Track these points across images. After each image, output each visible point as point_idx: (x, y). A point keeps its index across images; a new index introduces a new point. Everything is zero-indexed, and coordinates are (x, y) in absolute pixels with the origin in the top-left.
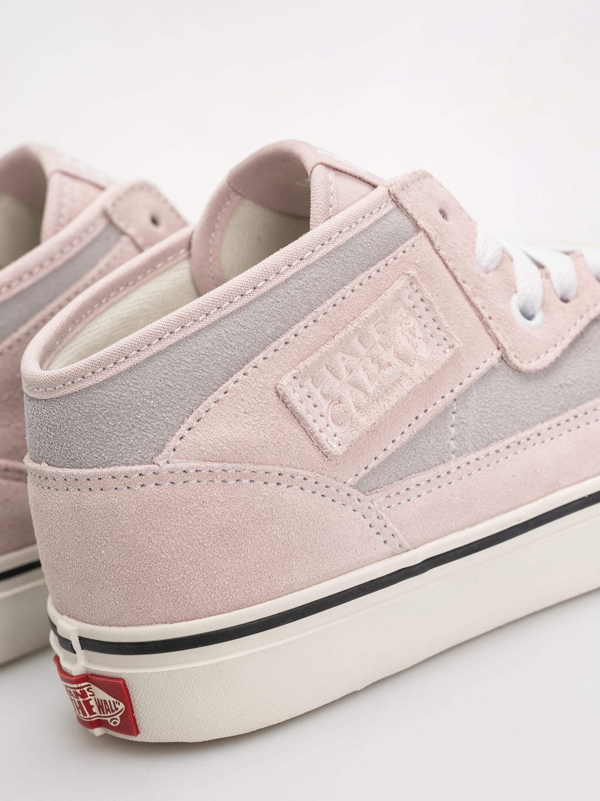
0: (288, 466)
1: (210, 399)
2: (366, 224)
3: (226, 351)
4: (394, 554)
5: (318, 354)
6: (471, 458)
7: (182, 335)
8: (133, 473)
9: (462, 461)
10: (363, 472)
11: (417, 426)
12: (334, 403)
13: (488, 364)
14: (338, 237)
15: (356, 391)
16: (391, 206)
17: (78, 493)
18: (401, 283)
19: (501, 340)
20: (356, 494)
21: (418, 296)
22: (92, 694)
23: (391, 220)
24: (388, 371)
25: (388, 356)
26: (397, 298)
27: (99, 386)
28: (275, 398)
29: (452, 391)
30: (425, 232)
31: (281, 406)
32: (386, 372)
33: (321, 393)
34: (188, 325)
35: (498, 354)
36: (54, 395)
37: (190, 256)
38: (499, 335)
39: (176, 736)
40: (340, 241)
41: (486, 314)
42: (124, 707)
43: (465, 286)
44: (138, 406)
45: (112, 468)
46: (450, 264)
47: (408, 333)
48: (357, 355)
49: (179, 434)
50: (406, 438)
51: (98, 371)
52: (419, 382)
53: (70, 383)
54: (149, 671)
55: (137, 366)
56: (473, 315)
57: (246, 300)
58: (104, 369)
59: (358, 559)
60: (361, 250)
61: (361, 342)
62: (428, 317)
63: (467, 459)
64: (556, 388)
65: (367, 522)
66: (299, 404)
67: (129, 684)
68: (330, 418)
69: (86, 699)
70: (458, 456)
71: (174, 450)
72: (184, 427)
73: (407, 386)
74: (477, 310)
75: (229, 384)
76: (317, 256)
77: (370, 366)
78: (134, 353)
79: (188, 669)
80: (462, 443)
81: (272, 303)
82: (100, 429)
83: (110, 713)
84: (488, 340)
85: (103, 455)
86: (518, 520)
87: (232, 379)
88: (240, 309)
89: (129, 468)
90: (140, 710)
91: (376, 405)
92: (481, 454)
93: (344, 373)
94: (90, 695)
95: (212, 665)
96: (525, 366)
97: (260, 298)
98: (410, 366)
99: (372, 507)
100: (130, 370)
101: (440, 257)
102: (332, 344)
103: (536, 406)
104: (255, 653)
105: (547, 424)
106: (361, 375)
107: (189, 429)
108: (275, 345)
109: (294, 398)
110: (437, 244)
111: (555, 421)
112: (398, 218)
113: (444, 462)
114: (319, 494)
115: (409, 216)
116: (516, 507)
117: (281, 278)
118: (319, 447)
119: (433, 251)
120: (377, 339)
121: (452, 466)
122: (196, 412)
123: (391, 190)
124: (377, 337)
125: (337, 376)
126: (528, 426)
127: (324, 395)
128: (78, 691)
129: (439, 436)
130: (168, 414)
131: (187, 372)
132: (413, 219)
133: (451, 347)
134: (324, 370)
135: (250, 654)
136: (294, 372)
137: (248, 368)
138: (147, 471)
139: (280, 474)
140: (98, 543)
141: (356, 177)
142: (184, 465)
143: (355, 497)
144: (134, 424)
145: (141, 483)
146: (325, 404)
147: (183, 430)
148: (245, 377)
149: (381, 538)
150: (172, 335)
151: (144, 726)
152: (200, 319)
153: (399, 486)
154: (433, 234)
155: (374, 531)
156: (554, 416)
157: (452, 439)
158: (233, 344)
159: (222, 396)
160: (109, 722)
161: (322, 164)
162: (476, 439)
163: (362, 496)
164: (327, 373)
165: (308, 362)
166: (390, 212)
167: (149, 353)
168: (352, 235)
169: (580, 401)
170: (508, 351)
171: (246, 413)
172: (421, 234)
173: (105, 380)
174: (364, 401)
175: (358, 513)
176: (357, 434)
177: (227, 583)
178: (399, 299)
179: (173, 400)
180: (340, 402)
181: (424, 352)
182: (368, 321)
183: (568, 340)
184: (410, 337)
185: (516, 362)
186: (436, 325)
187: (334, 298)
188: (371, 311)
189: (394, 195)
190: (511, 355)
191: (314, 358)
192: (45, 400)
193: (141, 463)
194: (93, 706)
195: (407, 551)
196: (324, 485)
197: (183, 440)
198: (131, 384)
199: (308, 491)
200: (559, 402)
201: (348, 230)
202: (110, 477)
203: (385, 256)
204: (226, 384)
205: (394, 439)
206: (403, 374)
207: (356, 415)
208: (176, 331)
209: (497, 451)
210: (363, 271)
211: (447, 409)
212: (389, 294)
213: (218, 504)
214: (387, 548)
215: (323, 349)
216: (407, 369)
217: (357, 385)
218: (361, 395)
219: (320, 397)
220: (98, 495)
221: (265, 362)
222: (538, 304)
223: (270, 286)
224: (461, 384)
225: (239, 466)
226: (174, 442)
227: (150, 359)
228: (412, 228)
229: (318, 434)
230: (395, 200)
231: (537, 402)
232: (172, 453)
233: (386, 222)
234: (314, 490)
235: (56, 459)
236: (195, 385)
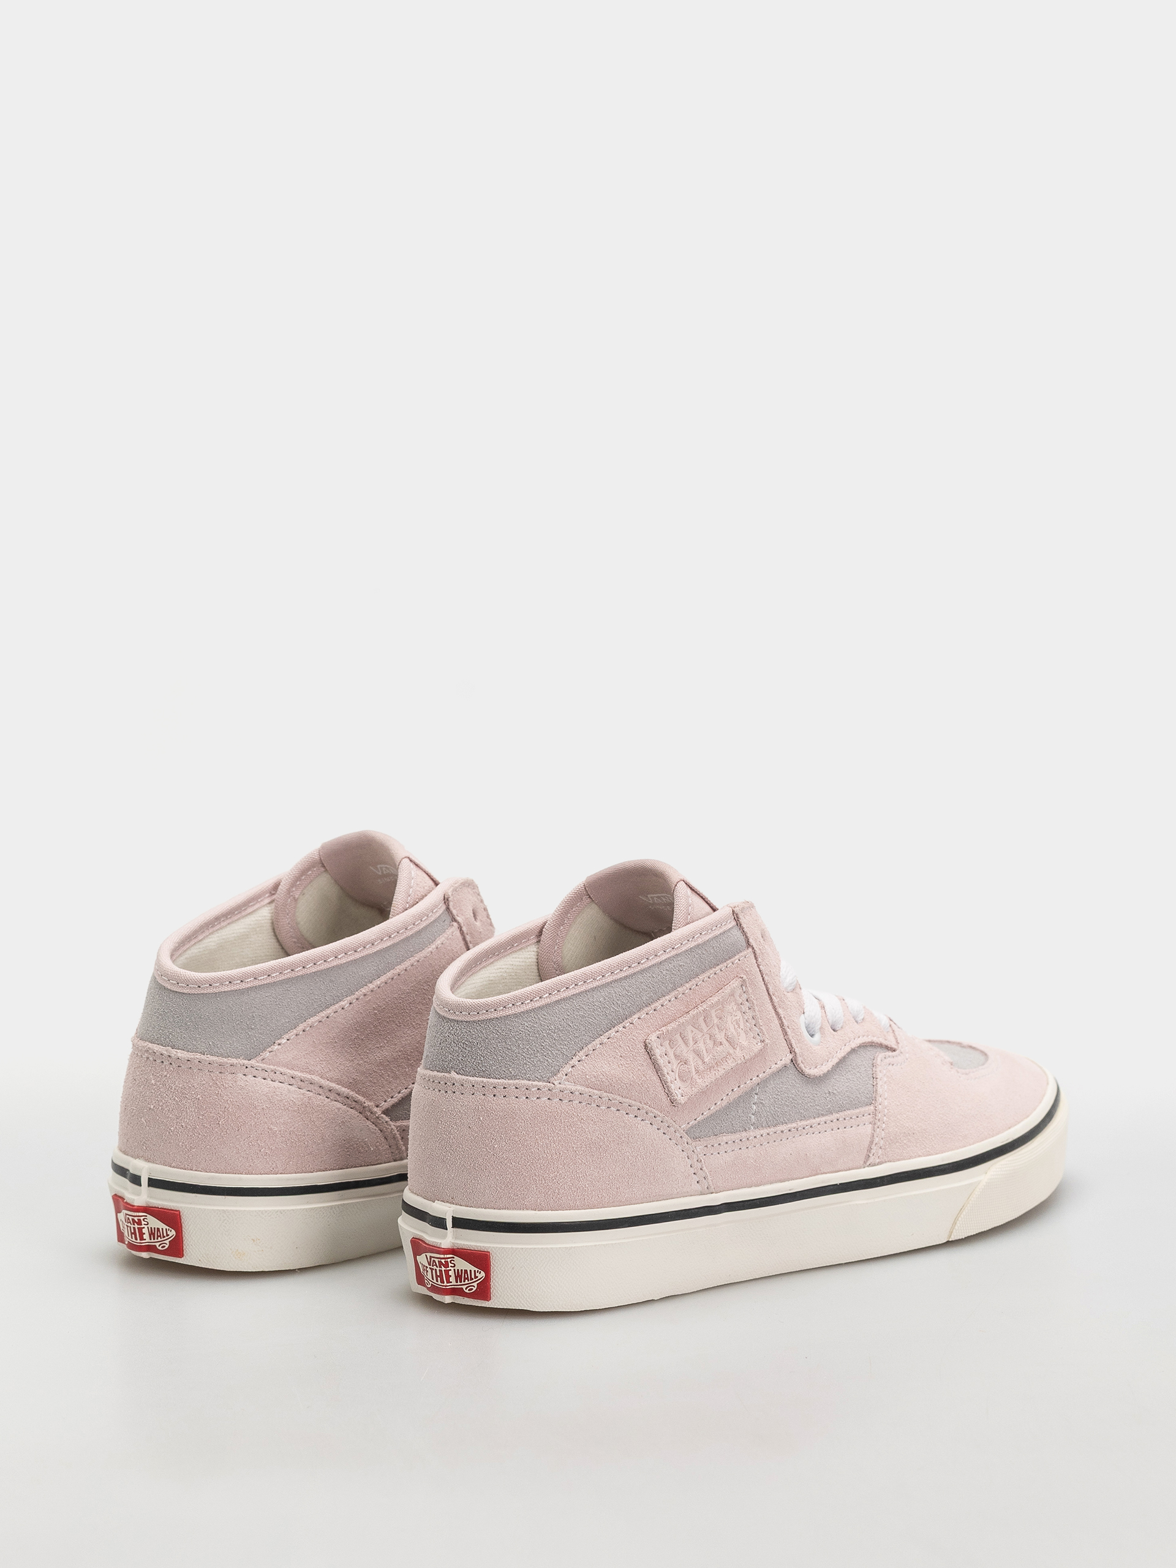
0: (645, 1104)
1: (598, 1041)
2: (717, 932)
3: (613, 1006)
4: (702, 1194)
5: (677, 1023)
6: (764, 1131)
7: (583, 988)
8: (533, 1086)
9: (758, 1133)
10: (693, 1123)
11: (733, 1096)
12: (681, 1063)
13: (783, 1062)
14: (699, 937)
15: (697, 1058)
16: (734, 923)
17: (483, 1097)
18: (736, 983)
19: (794, 1045)
20: (686, 1138)
21: (745, 996)
22: (453, 1265)
23: (733, 933)
24: (720, 1048)
25: (720, 1037)
26: (732, 995)
27: (516, 1015)
28: (643, 1050)
29: (757, 1076)
30: (753, 949)
31: (647, 1057)
32: (718, 1049)
33: (674, 1054)
34: (588, 982)
35: (790, 1056)
36: (477, 1018)
37: (539, 942)
38: (793, 1042)
39: (523, 1304)
40: (700, 941)
41: (786, 1023)
42: (484, 1275)
43: (773, 997)
44: (544, 1036)
45: (517, 1081)
46: (766, 978)
47: (735, 1023)
48: (701, 1031)
49: (572, 1063)
50: (724, 1103)
51: (518, 1004)
52: (739, 1062)
53: (493, 1010)
54: (514, 1246)
55: (547, 1005)
56: (777, 1022)
57: (631, 971)
58: (522, 1003)
59: (678, 1190)
60: (712, 951)
61: (705, 1021)
62: (750, 1014)
63: (762, 1132)
64: (826, 1094)
65: (689, 1162)
66: (659, 1058)
67: (493, 1257)
68: (677, 1074)
69: (448, 1269)
70: (755, 1128)
71: (566, 1075)
72: (576, 1059)
73: (731, 1064)
74: (780, 1019)
75: (612, 1032)
76: (684, 949)
77: (708, 1041)
78: (547, 995)
79: (547, 1248)
80: (759, 1119)
81: (649, 977)
82: (511, 1049)
83: (468, 1281)
84: (784, 1044)
85: (510, 1070)
86: (790, 1190)
87: (614, 1029)
88: (626, 977)
89: (530, 1082)
90: (497, 1279)
91: (709, 1073)
92: (772, 1130)
93: (691, 1042)
94: (451, 1266)
95: (566, 1248)
96: (807, 1071)
97: (642, 972)
98: (734, 1049)
99: (695, 1151)
100: (541, 1008)
101: (760, 971)
102: (688, 1017)
103: (812, 1104)
104: (599, 1245)
105: (818, 1120)
106: (701, 1046)
107: (579, 1061)
108: (646, 1009)
109: (658, 1052)
110: (760, 960)
111: (823, 1119)
112: (737, 933)
113: (745, 1130)
114: (662, 1131)
115: (744, 933)
116: (788, 1180)
117: (658, 960)
118: (669, 1094)
119: (756, 965)
120: (715, 1022)
121: (752, 1133)
122: (586, 1049)
123: (735, 909)
124: (716, 1021)
125: (686, 1043)
126: (804, 1118)
127: (675, 1056)
128: (443, 1261)
129: (745, 1109)
130: (565, 1047)
131: (583, 1017)
132: (747, 937)
133: (763, 1041)
134: (678, 1036)
135: (595, 1246)
136: (658, 1033)
137: (627, 1023)
138: (544, 1087)
139: (639, 1109)
140: (493, 1139)
141: (702, 897)
142: (573, 1088)
143: (685, 1140)
144: (539, 1050)
145: (538, 1096)
146: (675, 1062)
147: (574, 1061)
148: (624, 1029)
149: (696, 1178)
150: (576, 987)
151: (496, 1294)
152: (598, 979)
153: (713, 1140)
154: (758, 952)
155: (692, 1171)
156: (823, 1115)
157: (753, 1114)
158: (619, 1002)
159: (606, 1040)
160: (464, 1289)
161: (684, 881)
162: (769, 1118)
163: (690, 1141)
164: (680, 1039)
165: (669, 1027)
166: (732, 928)
167: (558, 997)
168: (708, 938)
169: (842, 1109)
170: (798, 1055)
171: (621, 1056)
172: (750, 949)
173: (522, 1012)
174: (701, 1068)
175: (685, 1153)
176: (695, 1090)
177: (587, 1186)
178: (733, 995)
179: (570, 1037)
180: (685, 1063)
181: (743, 1040)
182: (712, 1006)
183: (835, 1060)
184: (736, 1026)
185: (802, 1065)
186: (754, 1022)
187: (691, 983)
188: (715, 999)
189: (737, 914)
190: (800, 1060)
191: (673, 1025)
192: (466, 1022)
193: (539, 1080)
194: (451, 1276)
195: (712, 1193)
196: (667, 1125)
197: (573, 1068)
198: (542, 1019)
199: (655, 1127)
200: (827, 1106)
201: (705, 934)
202: (514, 1087)
203: (726, 960)
204: (610, 1032)
205: (716, 1102)
206: (730, 1054)
207: (696, 1076)
208: (579, 984)
209: (782, 1132)
210: (711, 968)
211: (752, 1089)
212: (727, 990)
213: (592, 1123)
214: (698, 1187)
215: (681, 1020)
216: (731, 1051)
217: (698, 1054)
218: (700, 1063)
219: (672, 1057)
220: (500, 1099)
221: (639, 1022)
222: (818, 1027)
223: (650, 963)
224: (764, 1072)
225: (611, 1096)
226: (567, 1069)
227: (557, 1002)
228: (744, 944)
229: (669, 1084)
230: (737, 919)
231: (812, 1101)
232: (564, 1077)
233: (730, 934)
234: (659, 1127)
235: (467, 1069)
236: (587, 1028)
